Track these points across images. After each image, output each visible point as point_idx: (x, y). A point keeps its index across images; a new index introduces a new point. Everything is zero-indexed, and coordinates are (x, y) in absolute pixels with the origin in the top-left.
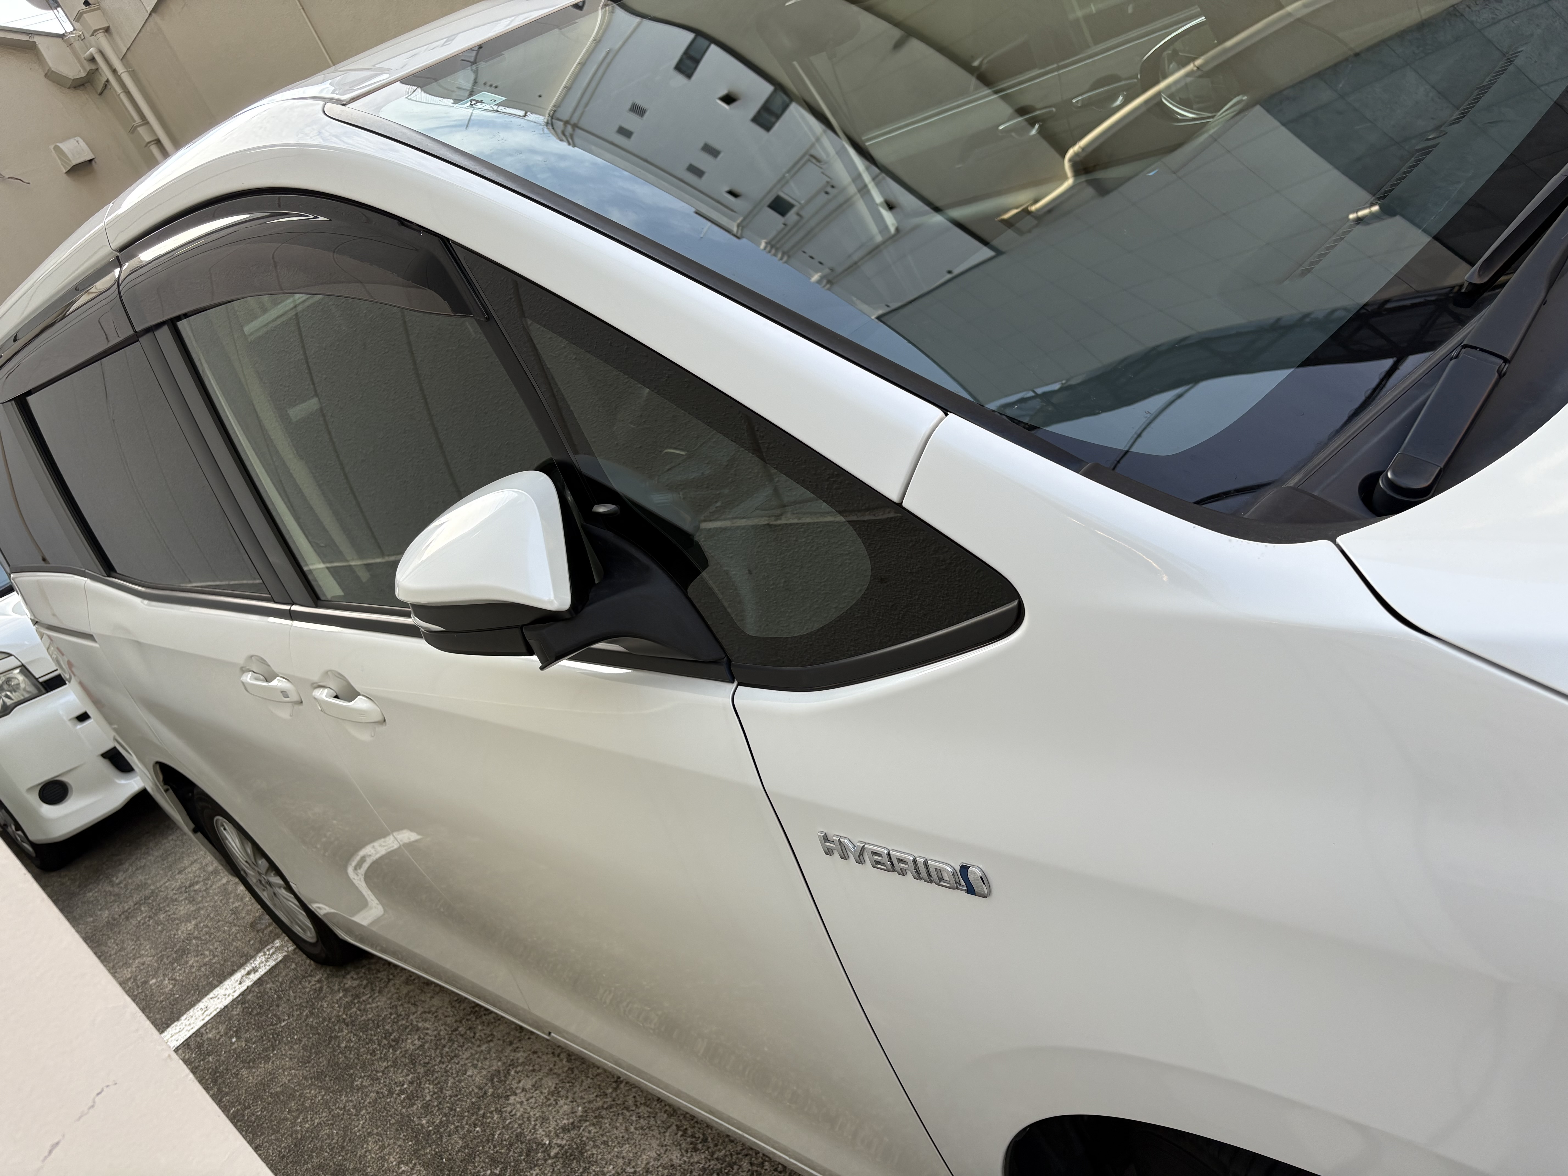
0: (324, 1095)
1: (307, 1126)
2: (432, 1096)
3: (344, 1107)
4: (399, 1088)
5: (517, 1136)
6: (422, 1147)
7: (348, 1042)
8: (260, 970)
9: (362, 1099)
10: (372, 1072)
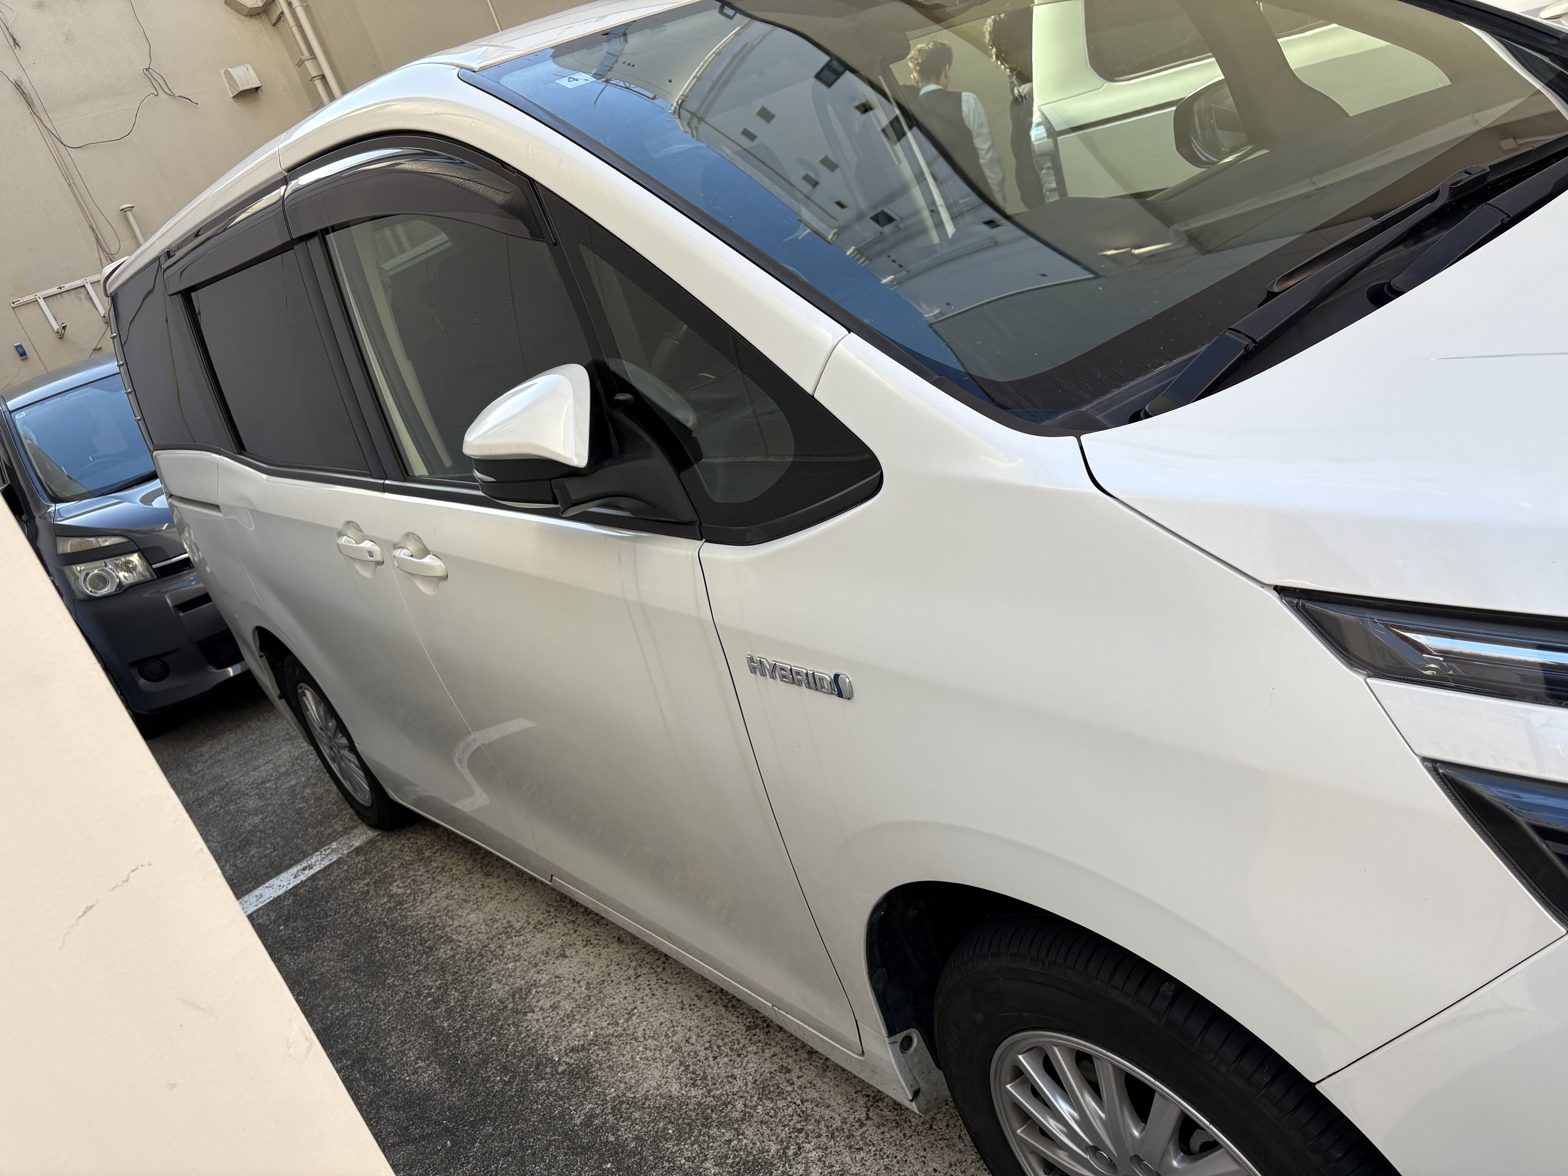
0: (357, 988)
1: (337, 1014)
2: (456, 1002)
3: (375, 1002)
4: (427, 991)
5: (529, 1049)
6: (440, 1047)
7: (386, 943)
8: (315, 868)
9: (392, 996)
10: (404, 973)
